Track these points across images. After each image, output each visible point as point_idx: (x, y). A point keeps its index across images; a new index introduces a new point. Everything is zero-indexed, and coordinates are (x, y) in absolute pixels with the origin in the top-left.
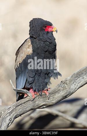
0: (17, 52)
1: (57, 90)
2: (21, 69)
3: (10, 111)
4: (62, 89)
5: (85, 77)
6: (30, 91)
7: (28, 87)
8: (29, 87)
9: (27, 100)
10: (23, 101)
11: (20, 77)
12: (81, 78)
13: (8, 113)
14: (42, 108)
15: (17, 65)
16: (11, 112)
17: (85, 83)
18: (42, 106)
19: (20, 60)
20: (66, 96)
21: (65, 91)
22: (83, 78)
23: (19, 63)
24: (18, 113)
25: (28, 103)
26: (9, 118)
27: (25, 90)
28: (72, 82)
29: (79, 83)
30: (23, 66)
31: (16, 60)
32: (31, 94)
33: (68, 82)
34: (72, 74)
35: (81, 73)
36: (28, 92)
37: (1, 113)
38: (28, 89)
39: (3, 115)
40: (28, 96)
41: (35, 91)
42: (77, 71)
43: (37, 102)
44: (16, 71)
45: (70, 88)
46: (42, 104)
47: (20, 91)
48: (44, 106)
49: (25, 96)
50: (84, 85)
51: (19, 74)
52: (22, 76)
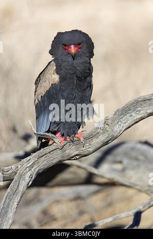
0: (37, 80)
1: (95, 134)
2: (44, 105)
3: (30, 164)
4: (102, 131)
5: (134, 114)
6: (57, 135)
7: (54, 130)
8: (56, 129)
9: (54, 148)
10: (47, 149)
11: (43, 116)
12: (128, 115)
13: (27, 168)
14: (74, 159)
15: (38, 99)
16: (32, 166)
17: (133, 123)
18: (75, 156)
19: (42, 90)
20: (107, 142)
21: (106, 135)
22: (131, 116)
23: (40, 96)
24: (42, 167)
25: (55, 153)
26: (29, 174)
27: (50, 135)
28: (116, 122)
29: (125, 123)
30: (46, 99)
31: (35, 92)
32: (58, 140)
33: (110, 122)
34: (115, 110)
35: (127, 108)
36: (54, 138)
37: (18, 167)
38: (55, 133)
39: (20, 170)
40: (54, 142)
41: (63, 135)
42: (122, 106)
43: (67, 152)
44: (36, 107)
45: (113, 130)
46: (74, 154)
47: (43, 135)
48: (77, 157)
49: (50, 143)
50: (132, 125)
51: (41, 112)
52: (45, 114)
